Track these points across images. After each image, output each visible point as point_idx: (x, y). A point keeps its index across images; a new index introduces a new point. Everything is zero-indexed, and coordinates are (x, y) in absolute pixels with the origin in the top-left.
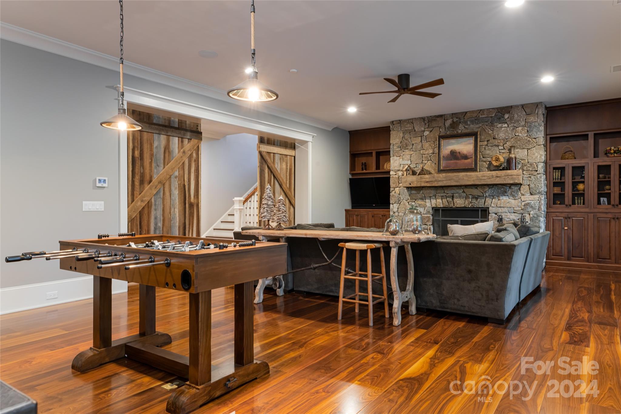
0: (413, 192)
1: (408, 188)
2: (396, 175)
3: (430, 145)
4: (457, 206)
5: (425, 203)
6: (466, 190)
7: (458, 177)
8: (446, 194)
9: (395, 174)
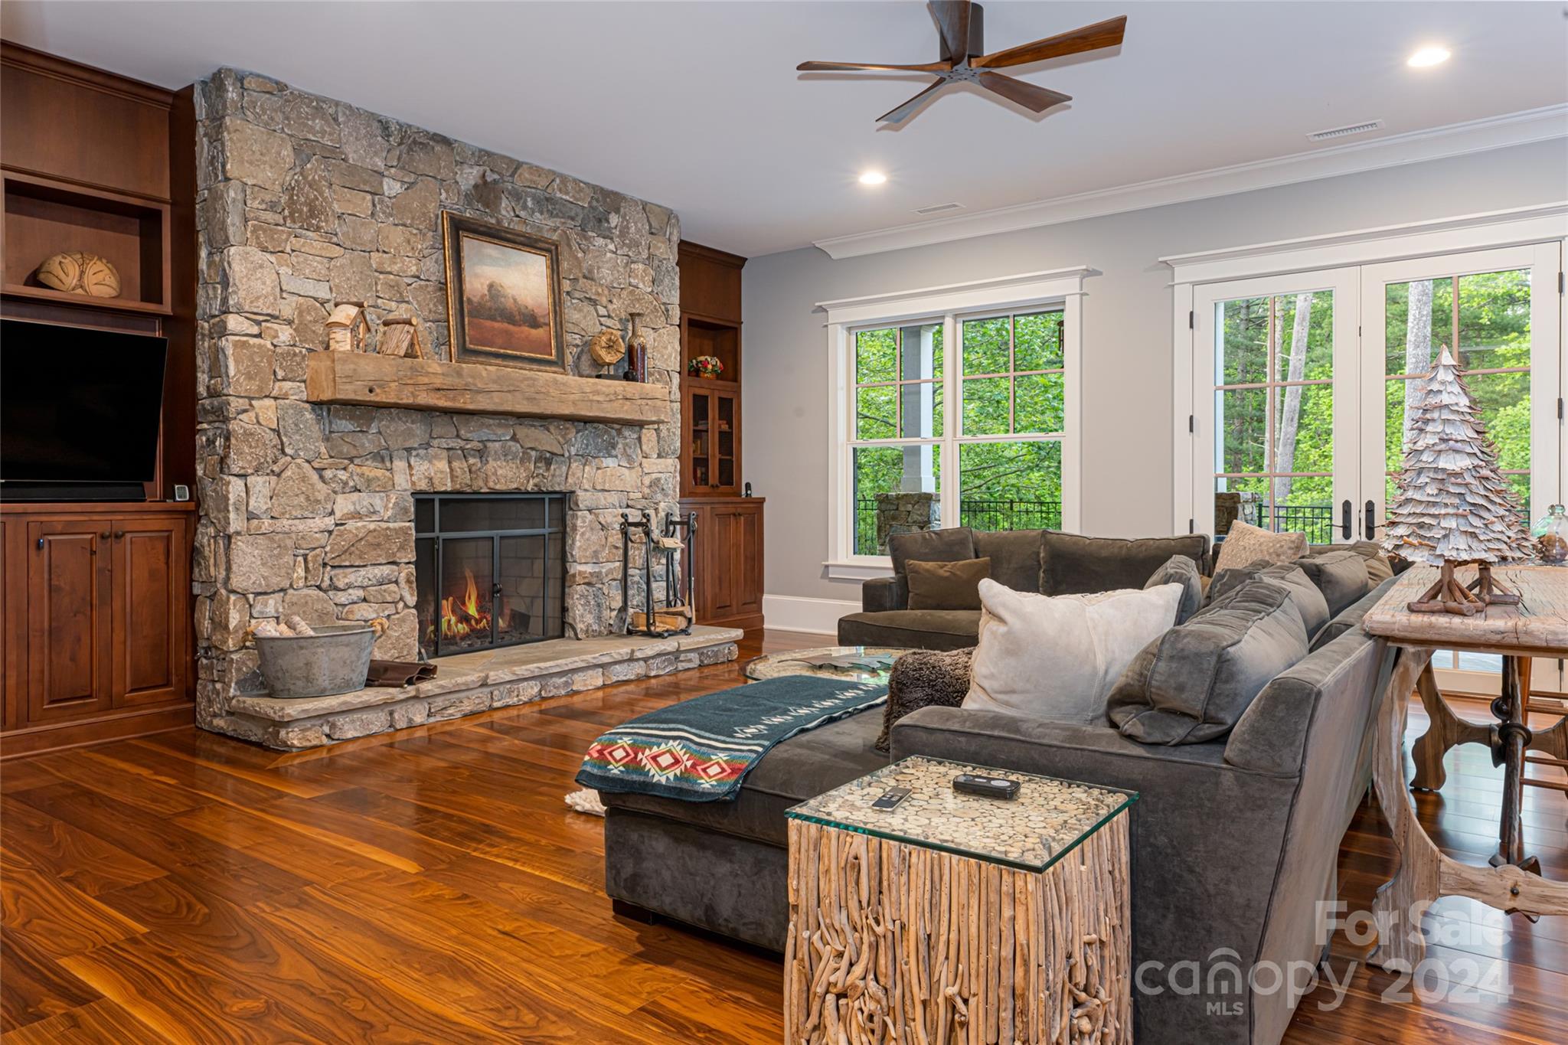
0: (345, 425)
1: (317, 405)
2: (259, 336)
3: (409, 242)
4: (498, 487)
5: (388, 474)
6: (522, 432)
7: (533, 386)
8: (462, 443)
9: (255, 330)
